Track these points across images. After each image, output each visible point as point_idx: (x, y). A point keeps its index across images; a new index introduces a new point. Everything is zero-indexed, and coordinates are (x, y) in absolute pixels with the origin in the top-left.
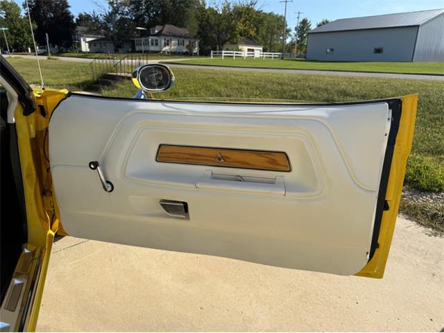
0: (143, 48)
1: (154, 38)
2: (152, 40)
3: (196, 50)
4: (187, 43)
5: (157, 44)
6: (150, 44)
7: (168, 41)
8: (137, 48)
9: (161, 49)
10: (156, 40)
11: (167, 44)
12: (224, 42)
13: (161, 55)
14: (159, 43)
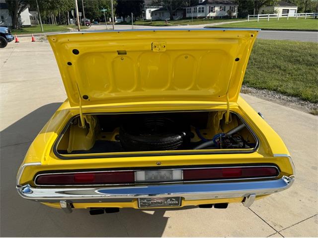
0: (192, 15)
1: (201, 6)
2: (200, 8)
3: (235, 14)
4: (228, 8)
5: (203, 11)
6: (198, 12)
7: (212, 8)
8: (188, 15)
9: (206, 14)
10: (203, 8)
11: (211, 10)
12: (261, 5)
13: (206, 20)
14: (205, 9)
